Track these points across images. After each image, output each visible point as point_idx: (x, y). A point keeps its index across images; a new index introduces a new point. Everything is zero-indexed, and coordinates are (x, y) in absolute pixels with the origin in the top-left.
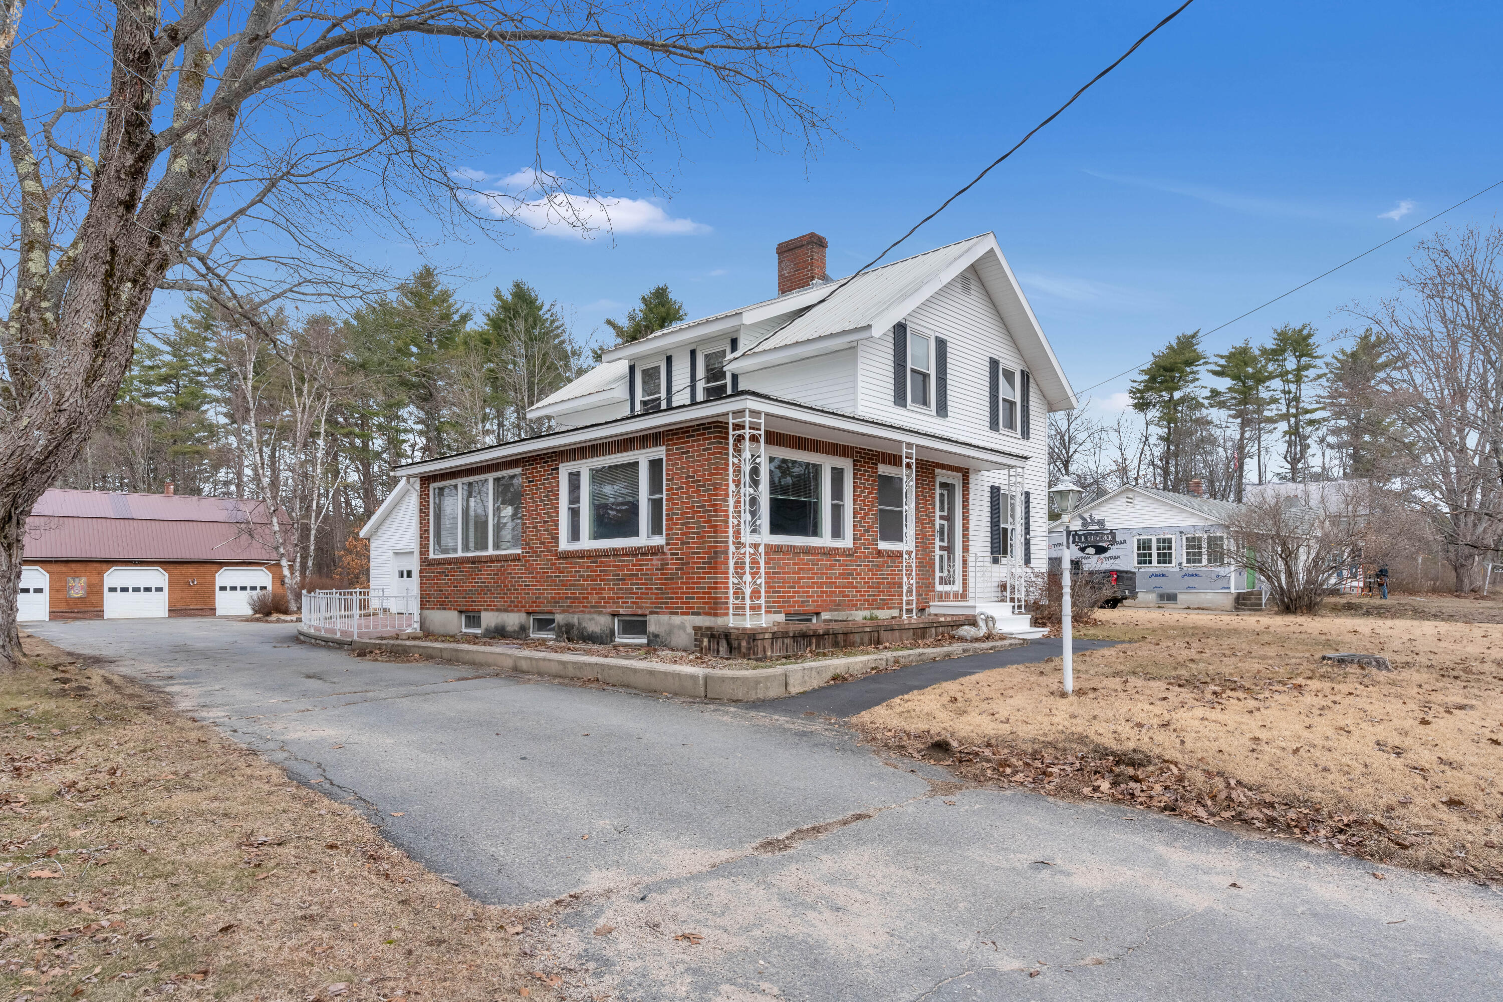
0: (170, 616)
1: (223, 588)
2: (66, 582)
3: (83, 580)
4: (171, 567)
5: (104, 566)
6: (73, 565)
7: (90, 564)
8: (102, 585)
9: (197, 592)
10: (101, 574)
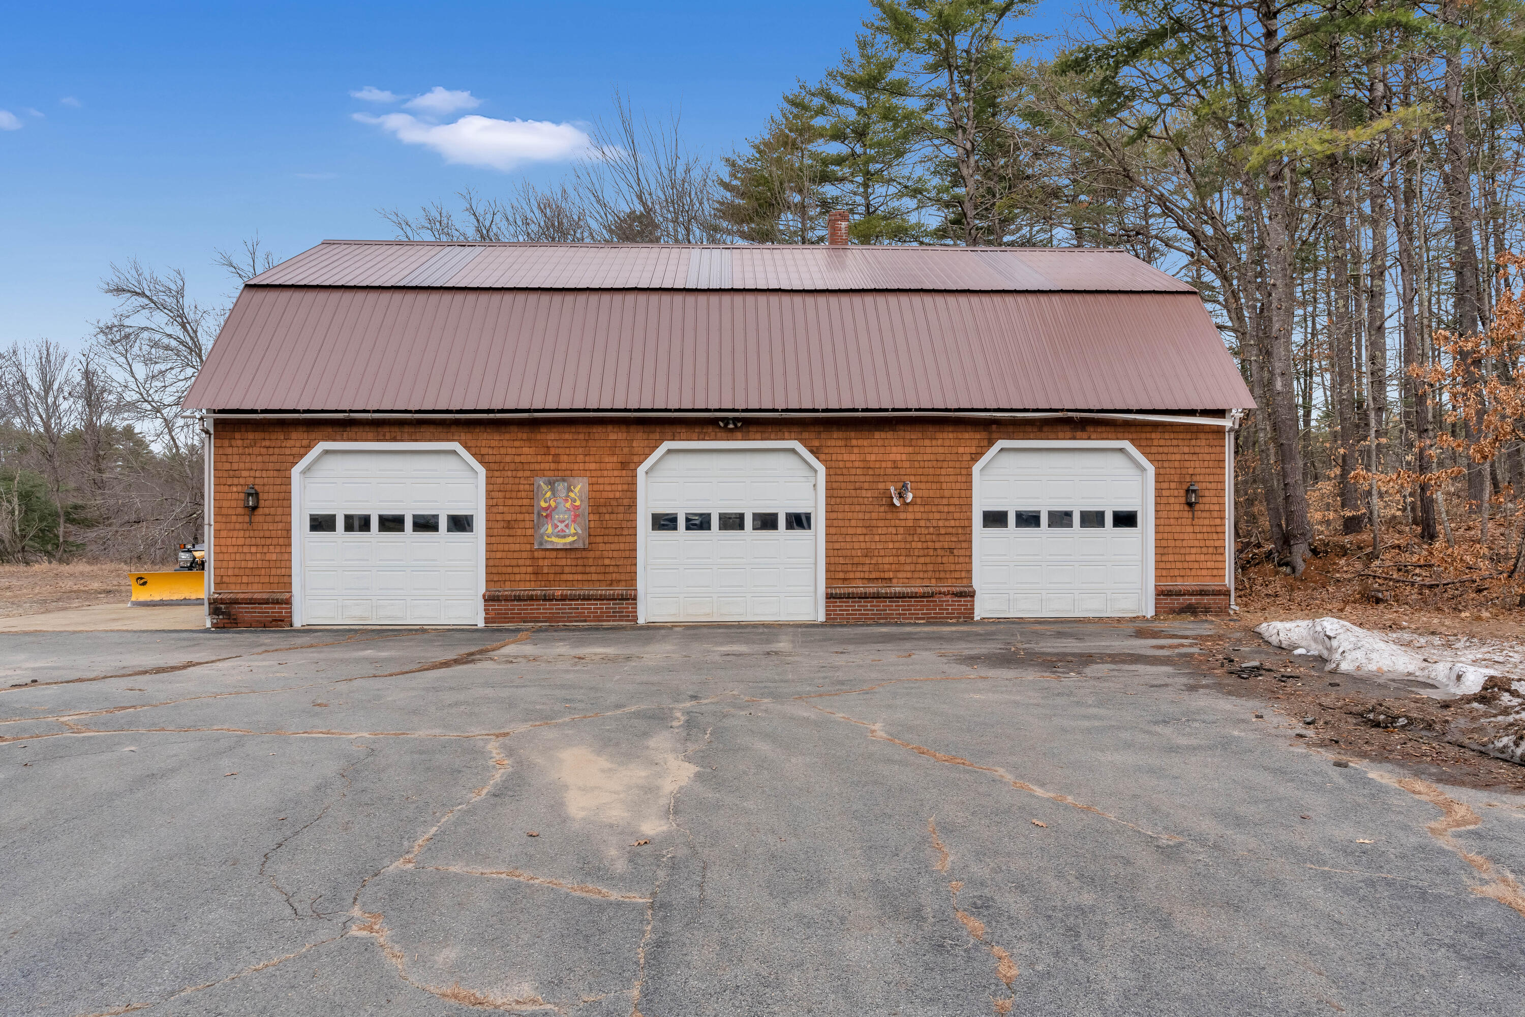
0: (831, 621)
1: (995, 519)
2: (533, 495)
3: (580, 487)
4: (834, 440)
5: (639, 438)
6: (551, 436)
7: (598, 431)
8: (632, 507)
9: (912, 531)
10: (628, 466)
